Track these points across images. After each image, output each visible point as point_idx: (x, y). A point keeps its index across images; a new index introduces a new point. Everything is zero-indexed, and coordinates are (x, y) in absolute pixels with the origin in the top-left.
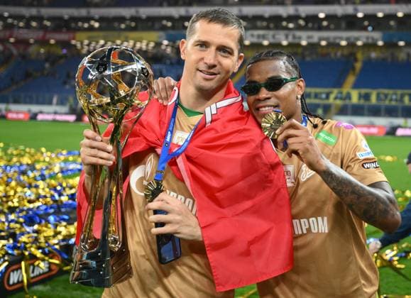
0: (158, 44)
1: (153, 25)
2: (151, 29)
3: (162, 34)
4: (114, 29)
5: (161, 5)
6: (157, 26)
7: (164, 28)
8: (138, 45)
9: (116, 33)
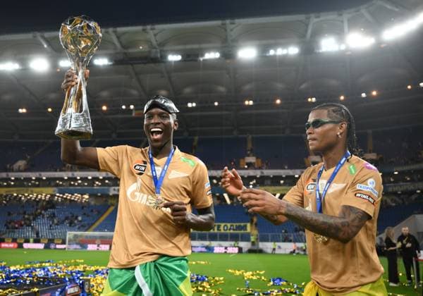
0: (52, 196)
1: (50, 184)
2: (49, 185)
3: (55, 189)
4: (24, 186)
5: (56, 171)
6: (53, 184)
7: (57, 185)
8: (39, 196)
9: (25, 189)
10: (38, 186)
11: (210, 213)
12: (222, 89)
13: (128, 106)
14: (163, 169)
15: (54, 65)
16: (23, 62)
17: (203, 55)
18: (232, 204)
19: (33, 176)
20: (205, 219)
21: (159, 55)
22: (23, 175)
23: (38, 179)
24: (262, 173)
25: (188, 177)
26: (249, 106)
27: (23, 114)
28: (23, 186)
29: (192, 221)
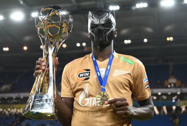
8: (19, 111)
9: (8, 105)
10: (17, 103)
11: (150, 104)
12: (149, 30)
13: (81, 44)
14: (107, 69)
15: (28, 16)
16: (6, 15)
17: (135, 5)
18: (160, 114)
19: (14, 95)
20: (145, 110)
21: (103, 6)
22: (7, 96)
23: (17, 98)
24: (182, 91)
25: (129, 74)
26: (170, 41)
27: (6, 52)
28: (7, 103)
29: (135, 114)
